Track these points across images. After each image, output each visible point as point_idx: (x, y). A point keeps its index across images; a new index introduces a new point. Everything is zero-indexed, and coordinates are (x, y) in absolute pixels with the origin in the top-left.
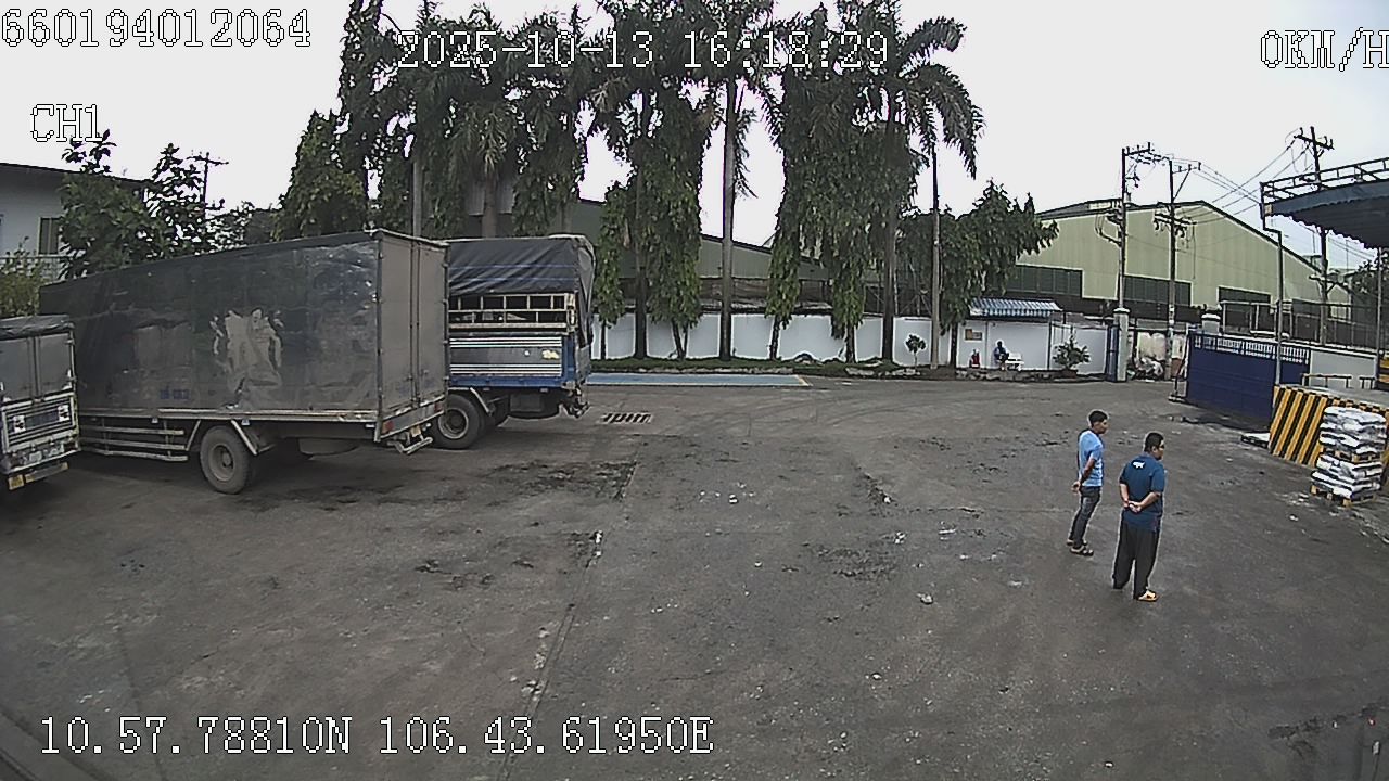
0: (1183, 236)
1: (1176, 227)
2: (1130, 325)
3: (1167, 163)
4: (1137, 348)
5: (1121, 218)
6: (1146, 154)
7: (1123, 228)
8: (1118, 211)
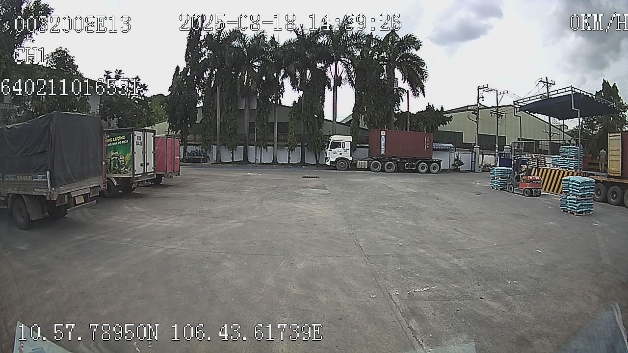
0: (502, 118)
1: (499, 115)
2: (480, 152)
3: (496, 92)
4: (484, 161)
5: (476, 112)
6: (486, 88)
7: (478, 116)
8: (476, 110)
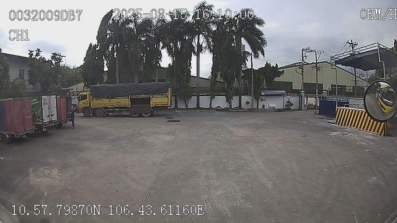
0: (320, 71)
1: (318, 69)
3: (315, 52)
4: (308, 102)
5: (302, 67)
6: (308, 50)
7: (303, 70)
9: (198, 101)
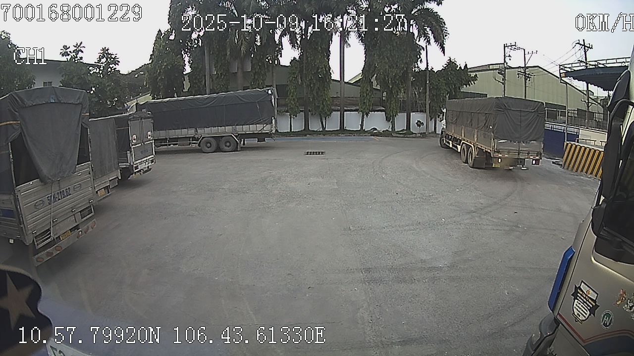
0: (529, 80)
1: (527, 77)
3: (523, 50)
5: (503, 73)
6: (514, 47)
7: (505, 77)
8: (503, 69)
9: (342, 119)
